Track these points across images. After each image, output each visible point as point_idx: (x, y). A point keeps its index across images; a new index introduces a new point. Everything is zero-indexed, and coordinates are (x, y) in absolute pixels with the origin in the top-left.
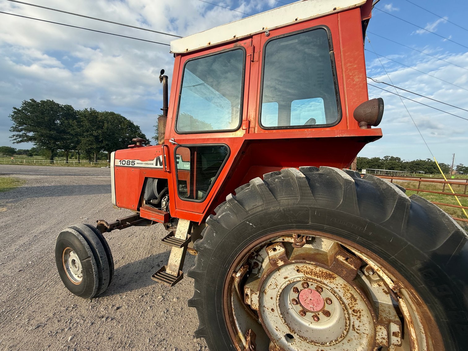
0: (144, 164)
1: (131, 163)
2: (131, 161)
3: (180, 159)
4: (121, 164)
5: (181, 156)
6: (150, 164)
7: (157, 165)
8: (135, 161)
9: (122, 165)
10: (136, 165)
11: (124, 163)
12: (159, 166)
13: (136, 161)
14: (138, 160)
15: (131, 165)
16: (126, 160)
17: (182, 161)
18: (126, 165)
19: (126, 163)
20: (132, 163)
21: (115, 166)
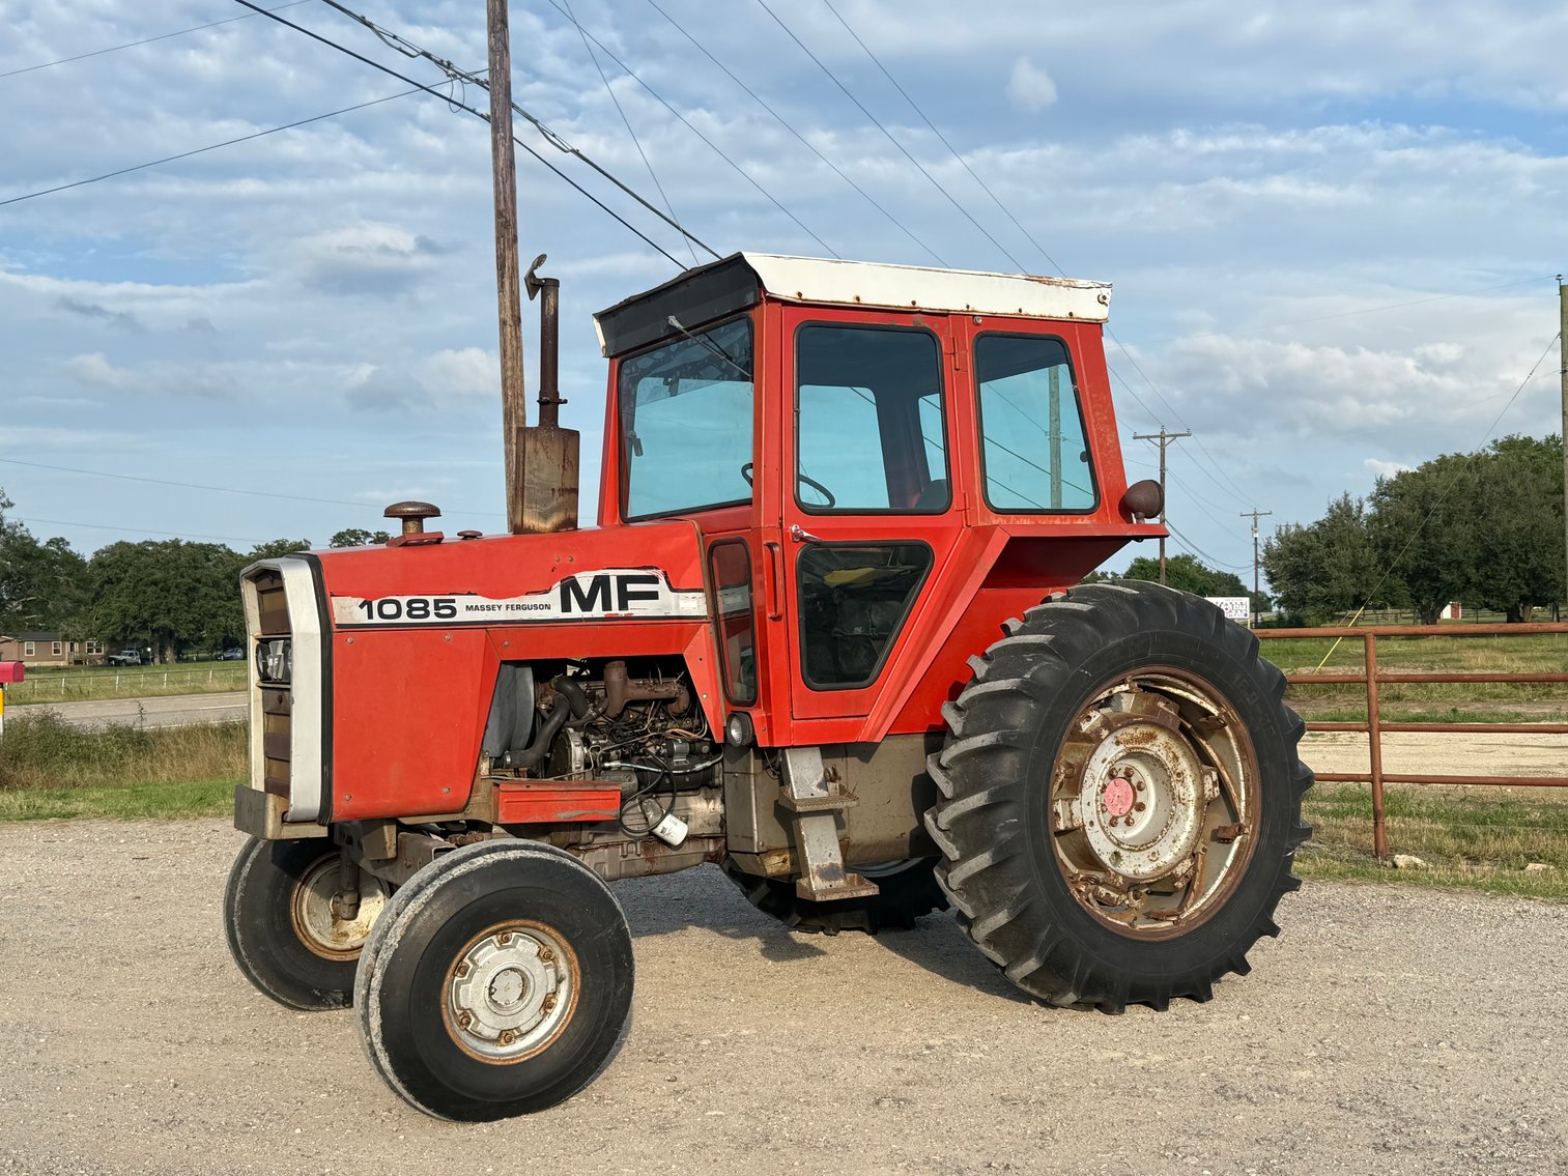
0: (503, 608)
1: (431, 608)
2: (431, 599)
3: (662, 581)
4: (370, 616)
5: (665, 573)
6: (536, 607)
7: (566, 607)
8: (453, 601)
9: (377, 619)
10: (462, 616)
11: (390, 609)
12: (576, 612)
13: (461, 602)
14: (469, 594)
15: (432, 618)
16: (404, 600)
17: (672, 590)
18: (404, 619)
19: (405, 609)
20: (437, 608)
21: (335, 629)
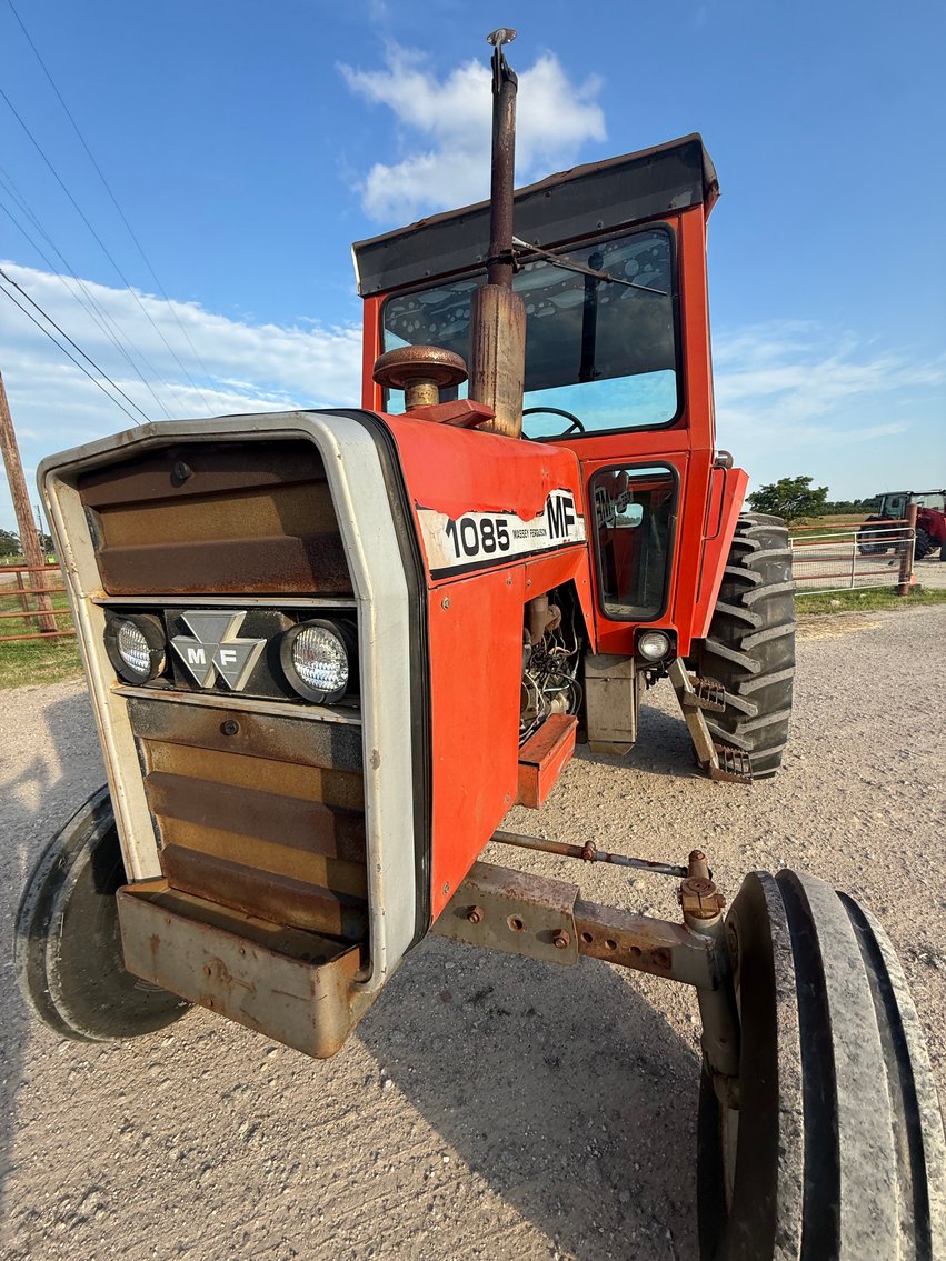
0: (529, 533)
1: (496, 534)
2: (494, 520)
4: (458, 555)
6: (541, 532)
8: (506, 523)
9: (465, 559)
11: (470, 536)
13: (510, 525)
14: (514, 512)
15: (498, 552)
16: (477, 520)
17: (577, 514)
18: (481, 554)
19: (480, 536)
20: (499, 534)
21: (430, 583)
